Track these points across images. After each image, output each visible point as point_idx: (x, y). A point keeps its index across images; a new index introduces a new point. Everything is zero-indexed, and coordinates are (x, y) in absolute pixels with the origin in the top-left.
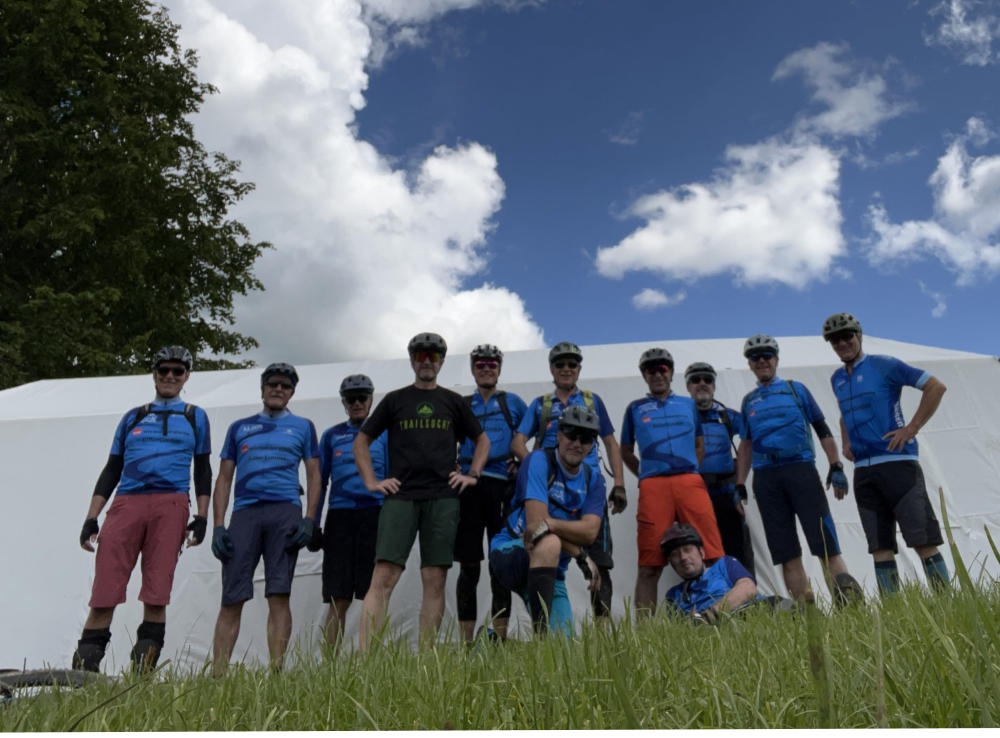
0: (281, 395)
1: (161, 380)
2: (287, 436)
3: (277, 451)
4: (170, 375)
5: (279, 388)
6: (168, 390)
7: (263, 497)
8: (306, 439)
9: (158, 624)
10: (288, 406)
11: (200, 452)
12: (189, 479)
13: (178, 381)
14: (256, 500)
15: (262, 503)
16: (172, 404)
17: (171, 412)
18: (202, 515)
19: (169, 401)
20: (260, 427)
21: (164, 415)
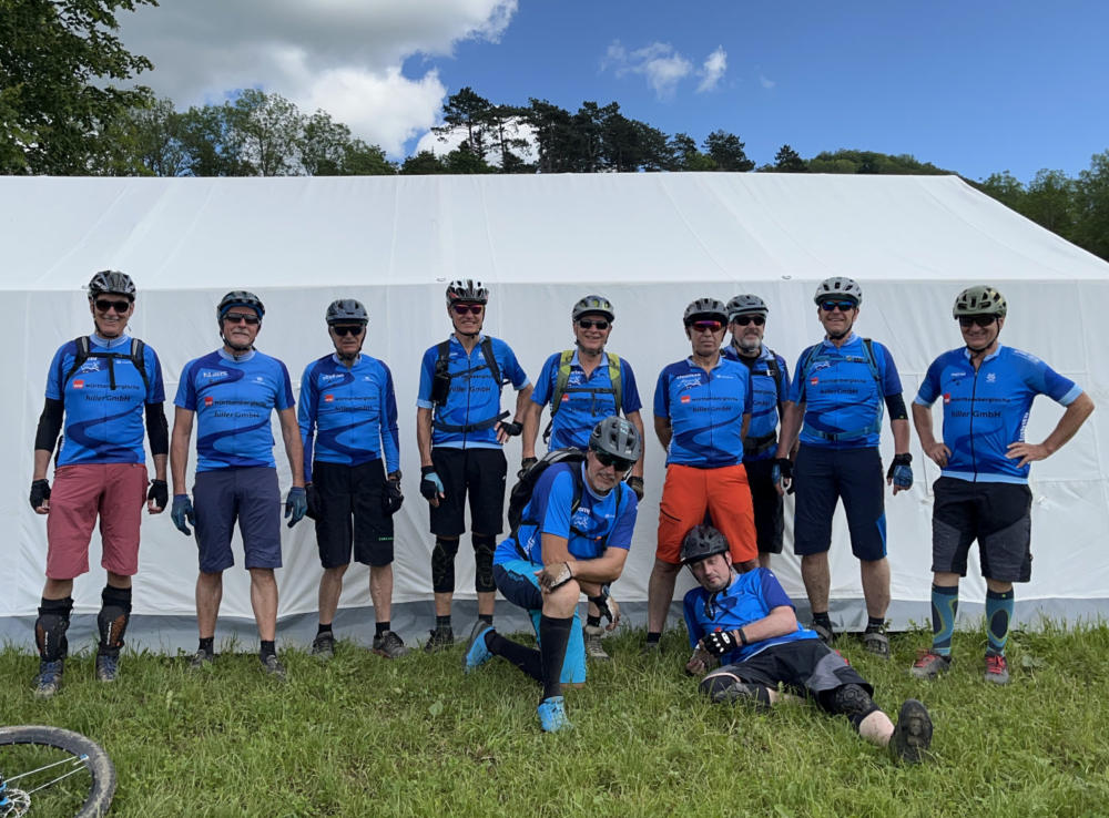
0: (246, 331)
1: (101, 316)
2: (257, 385)
3: (248, 407)
4: (112, 311)
5: (243, 323)
6: (111, 329)
7: (235, 462)
8: (279, 390)
9: (124, 590)
10: (254, 344)
11: (151, 401)
12: (143, 435)
13: (121, 317)
14: (226, 465)
15: (233, 468)
16: (116, 344)
17: (115, 355)
18: (160, 478)
19: (112, 341)
20: (224, 374)
21: (107, 359)
